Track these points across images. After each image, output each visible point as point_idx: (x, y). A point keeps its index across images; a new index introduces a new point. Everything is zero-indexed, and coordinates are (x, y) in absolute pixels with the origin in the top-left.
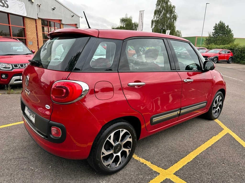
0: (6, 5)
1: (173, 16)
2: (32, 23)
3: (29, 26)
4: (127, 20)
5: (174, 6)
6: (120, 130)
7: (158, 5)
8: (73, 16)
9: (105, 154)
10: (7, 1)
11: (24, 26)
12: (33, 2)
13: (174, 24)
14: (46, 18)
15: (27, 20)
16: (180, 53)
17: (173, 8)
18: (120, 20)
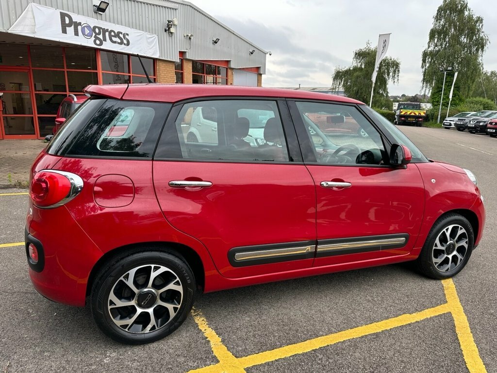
0: (125, 42)
1: (477, 39)
2: (168, 69)
3: (163, 74)
4: (369, 54)
5: (479, 18)
6: (151, 267)
7: (438, 18)
8: (252, 53)
9: (116, 305)
10: (128, 35)
11: (154, 75)
12: (172, 33)
13: (476, 59)
14: (200, 59)
15: (160, 64)
16: (485, 122)
17: (477, 22)
18: (354, 53)
